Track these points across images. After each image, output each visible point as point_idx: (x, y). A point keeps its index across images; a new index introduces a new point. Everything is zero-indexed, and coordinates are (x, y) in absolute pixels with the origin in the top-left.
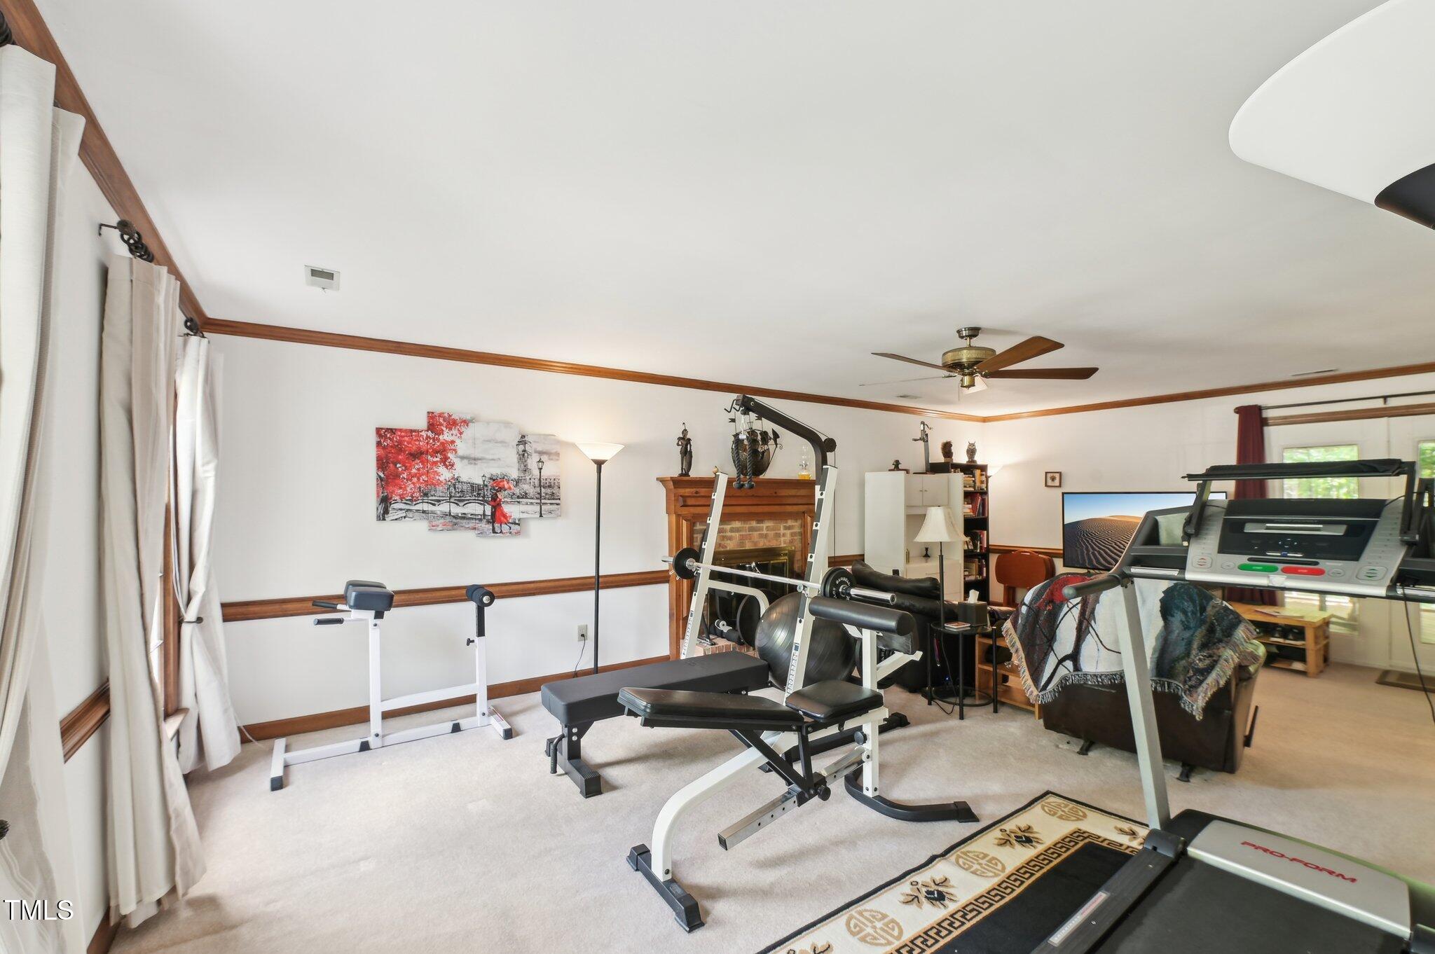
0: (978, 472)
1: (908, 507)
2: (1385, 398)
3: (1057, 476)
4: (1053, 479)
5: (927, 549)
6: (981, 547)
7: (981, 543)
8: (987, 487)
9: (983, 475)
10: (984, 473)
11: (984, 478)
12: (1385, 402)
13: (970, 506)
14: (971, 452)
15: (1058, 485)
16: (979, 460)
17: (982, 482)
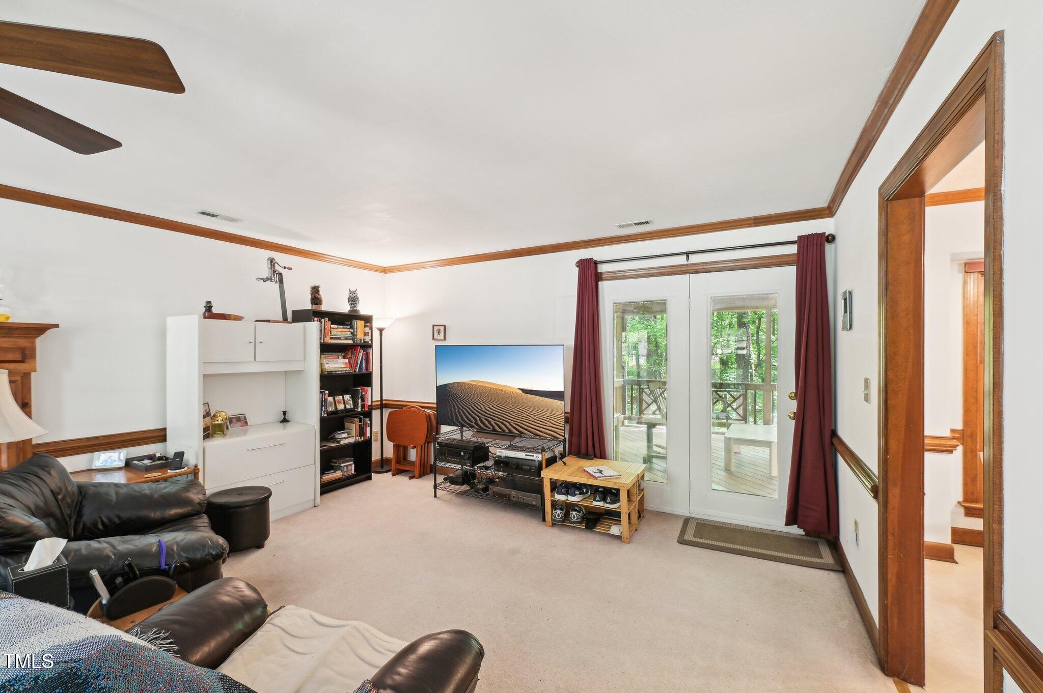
0: (360, 324)
1: (205, 363)
2: (687, 254)
3: (442, 328)
4: (439, 332)
5: (285, 413)
6: (363, 406)
7: (363, 400)
8: (372, 340)
9: (367, 326)
10: (368, 324)
11: (368, 330)
12: (688, 259)
13: (347, 361)
14: (353, 300)
15: (443, 338)
16: (363, 309)
17: (366, 334)
